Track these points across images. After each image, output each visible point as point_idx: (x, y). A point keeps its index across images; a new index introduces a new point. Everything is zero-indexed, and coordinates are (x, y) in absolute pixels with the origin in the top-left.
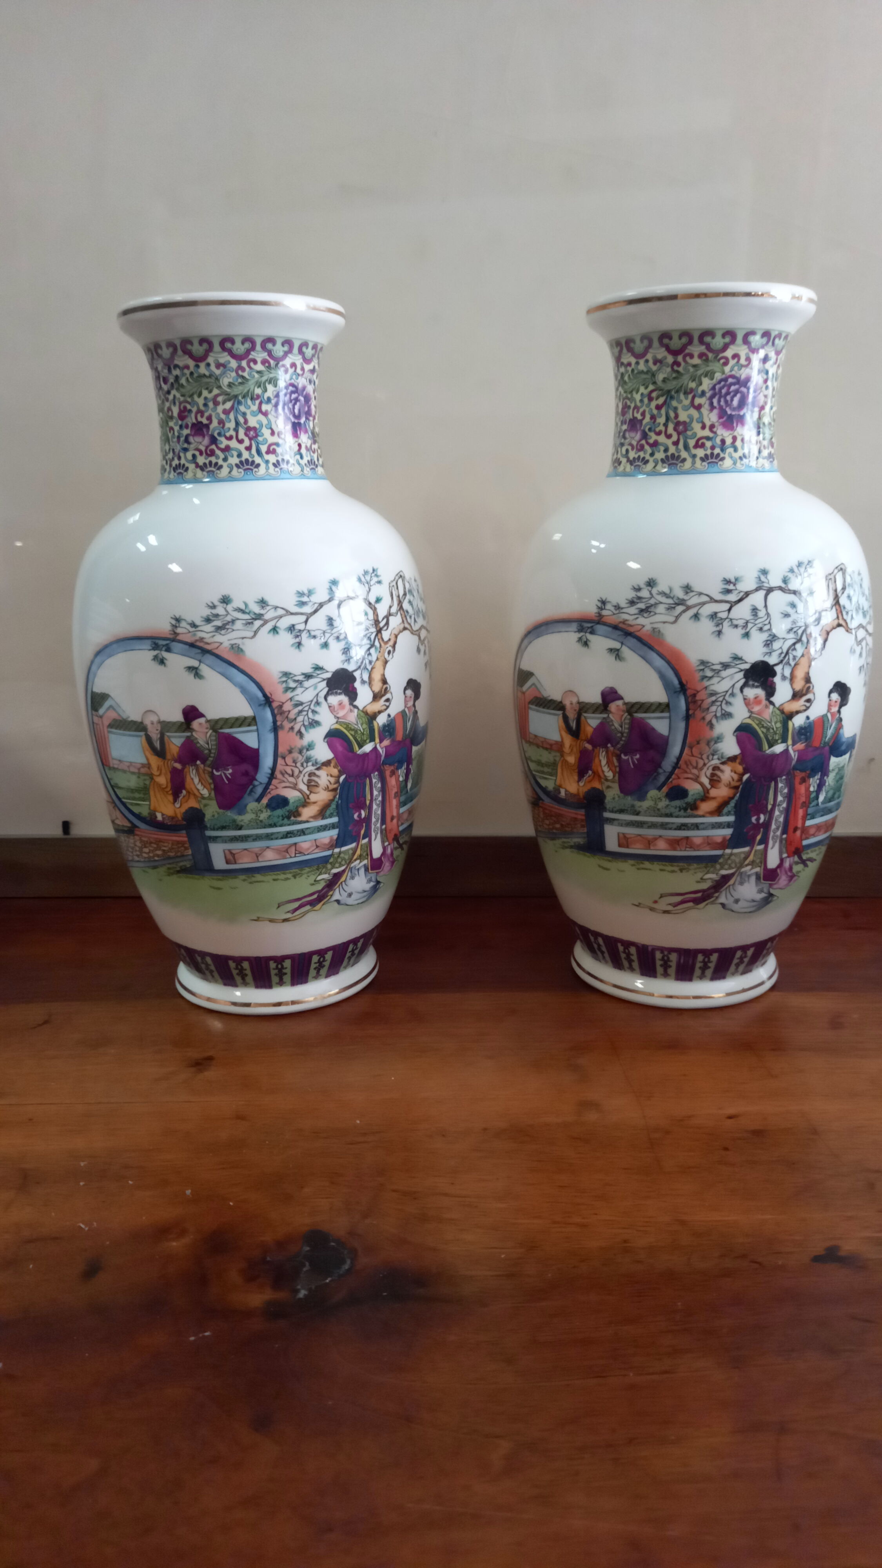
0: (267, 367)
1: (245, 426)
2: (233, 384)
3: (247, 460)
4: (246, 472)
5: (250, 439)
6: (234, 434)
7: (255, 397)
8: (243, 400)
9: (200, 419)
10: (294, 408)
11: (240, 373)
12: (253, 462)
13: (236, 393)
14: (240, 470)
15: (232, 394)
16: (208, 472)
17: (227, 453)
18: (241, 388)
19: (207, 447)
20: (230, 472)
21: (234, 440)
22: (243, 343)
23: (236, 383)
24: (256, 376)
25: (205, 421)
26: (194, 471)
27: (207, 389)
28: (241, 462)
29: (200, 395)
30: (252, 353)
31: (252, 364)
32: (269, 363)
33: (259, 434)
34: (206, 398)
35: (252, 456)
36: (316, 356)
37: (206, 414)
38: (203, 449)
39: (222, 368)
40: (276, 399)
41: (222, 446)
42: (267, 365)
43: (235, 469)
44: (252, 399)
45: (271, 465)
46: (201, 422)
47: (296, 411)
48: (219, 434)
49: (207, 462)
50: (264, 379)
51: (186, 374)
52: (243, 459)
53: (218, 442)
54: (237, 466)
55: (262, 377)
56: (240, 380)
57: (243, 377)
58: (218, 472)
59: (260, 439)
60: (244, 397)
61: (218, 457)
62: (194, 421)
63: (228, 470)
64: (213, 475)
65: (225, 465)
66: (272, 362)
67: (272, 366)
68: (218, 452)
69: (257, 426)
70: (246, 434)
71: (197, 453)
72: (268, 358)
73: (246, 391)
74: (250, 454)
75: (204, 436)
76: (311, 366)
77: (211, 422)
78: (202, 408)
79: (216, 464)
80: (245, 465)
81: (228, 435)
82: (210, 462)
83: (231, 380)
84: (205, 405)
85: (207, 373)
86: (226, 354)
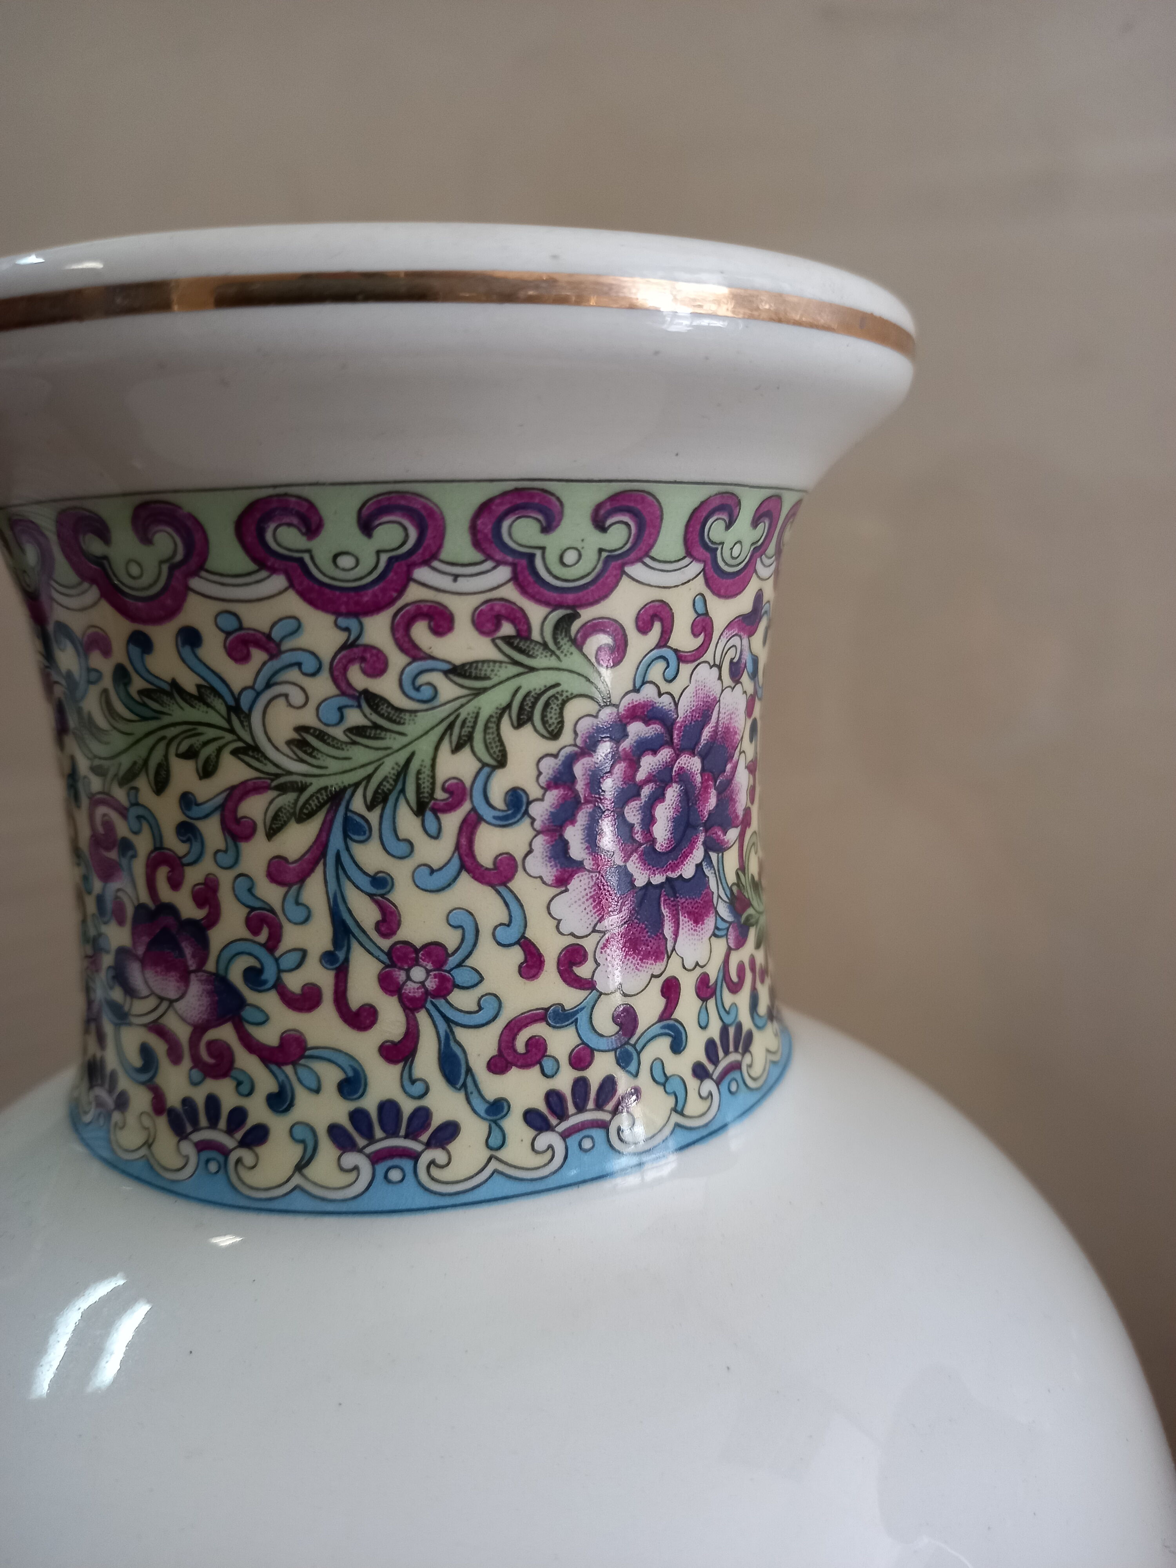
0: (507, 640)
1: (386, 944)
2: (321, 736)
3: (388, 1108)
4: (381, 1168)
5: (411, 1006)
6: (325, 979)
7: (440, 795)
8: (373, 817)
9: (166, 893)
10: (649, 820)
11: (357, 678)
12: (422, 1116)
13: (335, 782)
14: (351, 1159)
15: (316, 784)
16: (202, 1147)
17: (289, 1069)
18: (360, 755)
19: (199, 1030)
20: (300, 1167)
21: (327, 1008)
22: (367, 526)
23: (338, 732)
24: (448, 689)
25: (189, 910)
26: (147, 1122)
27: (190, 754)
28: (358, 1117)
29: (161, 784)
30: (422, 573)
31: (421, 632)
32: (519, 618)
33: (461, 976)
34: (187, 800)
35: (418, 1088)
36: (771, 549)
37: (194, 876)
38: (183, 1032)
39: (258, 656)
40: (553, 796)
41: (269, 1036)
42: (507, 629)
43: (327, 1151)
44: (420, 810)
45: (514, 1125)
46: (170, 909)
47: (662, 831)
48: (253, 976)
49: (199, 1096)
50: (489, 703)
51: (100, 675)
52: (370, 1103)
53: (247, 1013)
54: (335, 1132)
55: (479, 692)
56: (355, 717)
57: (373, 700)
58: (247, 1156)
59: (462, 999)
60: (379, 799)
61: (246, 1087)
62: (144, 897)
63: (294, 1153)
64: (223, 1167)
65: (278, 1125)
66: (536, 613)
67: (536, 635)
68: (247, 1062)
69: (450, 939)
70: (387, 983)
71: (159, 1047)
72: (511, 593)
73: (388, 768)
74: (409, 1079)
75: (185, 977)
76: (743, 603)
77: (213, 919)
78: (175, 844)
79: (238, 1116)
80: (379, 1133)
81: (294, 982)
82: (213, 1102)
83: (308, 718)
84: (187, 831)
85: (189, 682)
86: (278, 582)
